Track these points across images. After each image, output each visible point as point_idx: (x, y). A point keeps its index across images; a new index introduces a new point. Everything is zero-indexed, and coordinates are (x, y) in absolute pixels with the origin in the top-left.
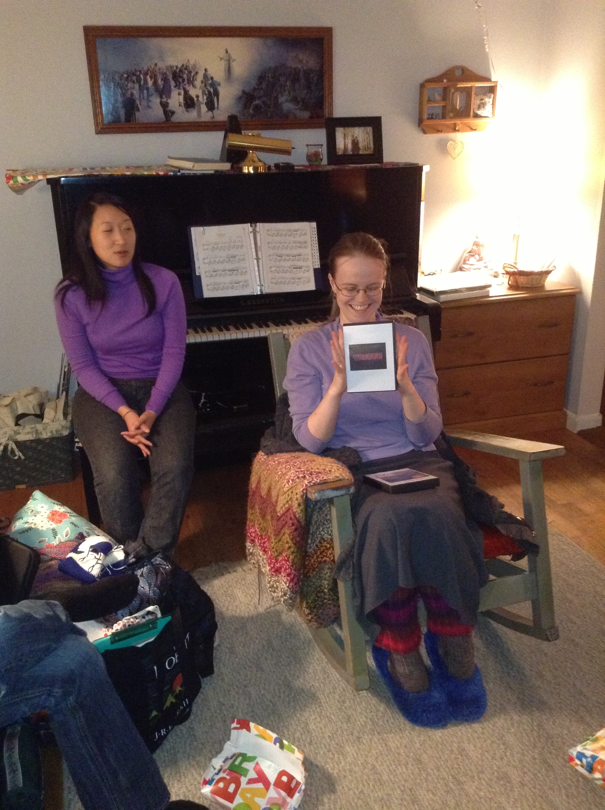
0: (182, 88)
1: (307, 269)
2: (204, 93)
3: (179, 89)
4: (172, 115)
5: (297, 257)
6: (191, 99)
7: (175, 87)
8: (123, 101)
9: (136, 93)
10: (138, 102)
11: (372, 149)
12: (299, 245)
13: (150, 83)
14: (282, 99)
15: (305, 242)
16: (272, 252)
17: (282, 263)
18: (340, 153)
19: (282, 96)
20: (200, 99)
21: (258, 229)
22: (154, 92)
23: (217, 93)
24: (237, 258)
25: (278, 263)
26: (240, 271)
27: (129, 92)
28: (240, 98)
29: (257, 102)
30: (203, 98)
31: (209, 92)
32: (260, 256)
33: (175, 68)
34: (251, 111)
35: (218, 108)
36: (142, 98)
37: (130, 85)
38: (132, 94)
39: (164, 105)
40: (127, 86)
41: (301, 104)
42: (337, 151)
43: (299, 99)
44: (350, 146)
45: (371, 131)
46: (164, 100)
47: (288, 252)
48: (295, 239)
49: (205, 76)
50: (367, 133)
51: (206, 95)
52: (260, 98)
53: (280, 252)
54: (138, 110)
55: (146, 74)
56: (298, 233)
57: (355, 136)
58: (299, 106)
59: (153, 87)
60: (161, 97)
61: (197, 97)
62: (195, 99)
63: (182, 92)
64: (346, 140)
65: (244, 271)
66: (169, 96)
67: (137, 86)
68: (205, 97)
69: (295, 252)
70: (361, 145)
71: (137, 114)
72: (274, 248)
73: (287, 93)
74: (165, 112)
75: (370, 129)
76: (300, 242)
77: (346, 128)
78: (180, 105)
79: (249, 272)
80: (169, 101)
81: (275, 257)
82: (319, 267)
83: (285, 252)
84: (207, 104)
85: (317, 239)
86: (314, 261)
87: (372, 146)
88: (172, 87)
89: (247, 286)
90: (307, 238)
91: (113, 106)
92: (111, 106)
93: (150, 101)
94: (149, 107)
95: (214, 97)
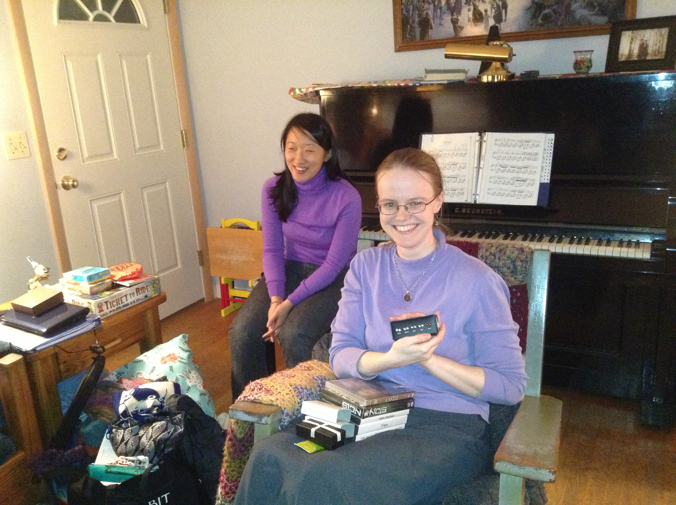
0: (471, 4)
1: (531, 182)
2: (492, 7)
3: (469, 5)
4: (461, 30)
5: (523, 170)
6: (481, 14)
7: (466, 4)
8: (419, 21)
9: (430, 13)
10: (432, 21)
11: (663, 54)
12: (528, 156)
13: (443, 2)
14: (574, 6)
15: (536, 154)
16: (495, 162)
17: (506, 175)
18: (623, 59)
19: (575, 2)
20: (489, 13)
21: (485, 139)
22: (446, 11)
23: (505, 6)
24: (458, 166)
25: (500, 174)
26: (458, 179)
27: (425, 13)
28: (529, 8)
29: (547, 11)
30: (491, 12)
31: (498, 5)
32: (481, 166)
34: (540, 21)
35: (505, 20)
36: (435, 17)
37: (426, 6)
38: (427, 14)
39: (455, 22)
40: (423, 7)
41: (597, 9)
42: (620, 56)
43: (596, 4)
44: (636, 51)
45: (667, 33)
46: (455, 17)
47: (515, 163)
48: (525, 150)
50: (661, 35)
51: (494, 8)
52: (549, 7)
53: (505, 162)
54: (432, 28)
56: (529, 144)
57: (645, 39)
58: (595, 11)
59: (446, 6)
60: (452, 15)
61: (486, 11)
62: (484, 13)
63: (472, 8)
64: (633, 46)
65: (463, 179)
66: (459, 13)
67: (432, 6)
68: (493, 11)
69: (521, 164)
70: (650, 50)
71: (430, 31)
72: (498, 159)
74: (455, 28)
75: (665, 31)
76: (530, 154)
77: (634, 31)
78: (469, 21)
79: (467, 180)
80: (459, 18)
81: (498, 168)
82: (549, 182)
83: (511, 163)
84: (495, 18)
85: (552, 152)
86: (543, 174)
87: (664, 49)
88: (463, 5)
89: (462, 194)
90: (540, 151)
91: (411, 26)
92: (409, 26)
93: (442, 19)
94: (441, 24)
95: (503, 10)
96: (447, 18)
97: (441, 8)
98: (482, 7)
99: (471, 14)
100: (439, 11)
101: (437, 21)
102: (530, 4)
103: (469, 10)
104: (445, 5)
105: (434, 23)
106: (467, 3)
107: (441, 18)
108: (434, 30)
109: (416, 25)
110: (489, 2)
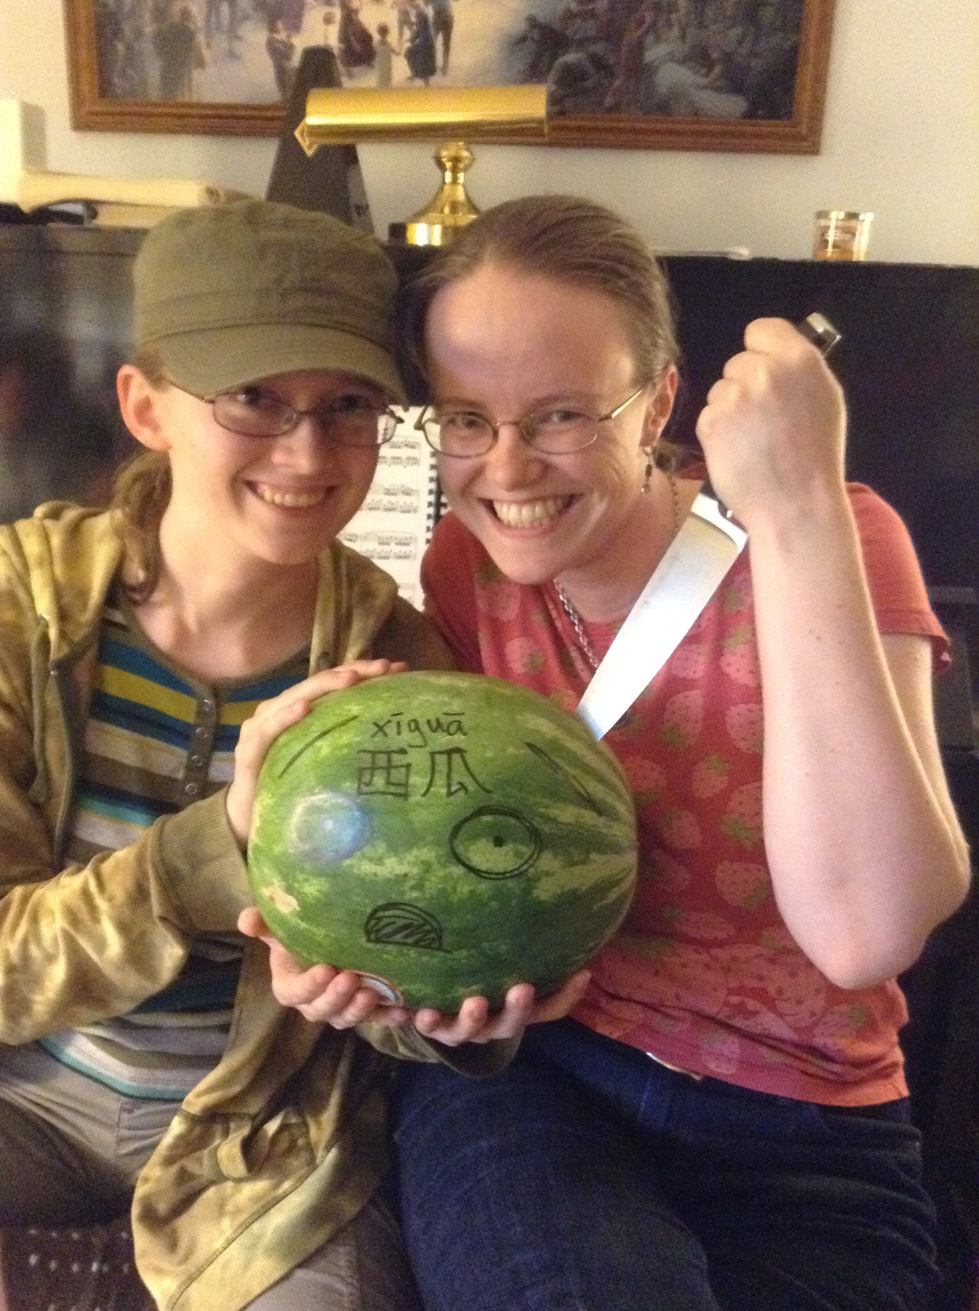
2: (404, 21)
3: (328, 3)
6: (365, 38)
8: (158, 34)
9: (197, 11)
10: (201, 39)
14: (654, 53)
19: (658, 40)
20: (393, 38)
22: (252, 12)
23: (445, 23)
27: (177, 8)
29: (571, 57)
31: (422, 19)
35: (445, 69)
36: (213, 28)
38: (186, 14)
39: (280, 54)
41: (717, 69)
43: (715, 55)
46: (282, 36)
51: (410, 25)
54: (201, 64)
58: (712, 76)
60: (273, 29)
61: (384, 31)
62: (376, 37)
63: (338, 13)
66: (296, 25)
68: (407, 34)
71: (197, 75)
73: (676, 31)
74: (282, 75)
80: (296, 41)
84: (411, 55)
91: (129, 48)
93: (238, 38)
94: (232, 55)
95: (437, 34)
96: (257, 37)
98: (370, 17)
102: (519, 26)
103: (329, 20)
108: (211, 70)
109: (147, 47)
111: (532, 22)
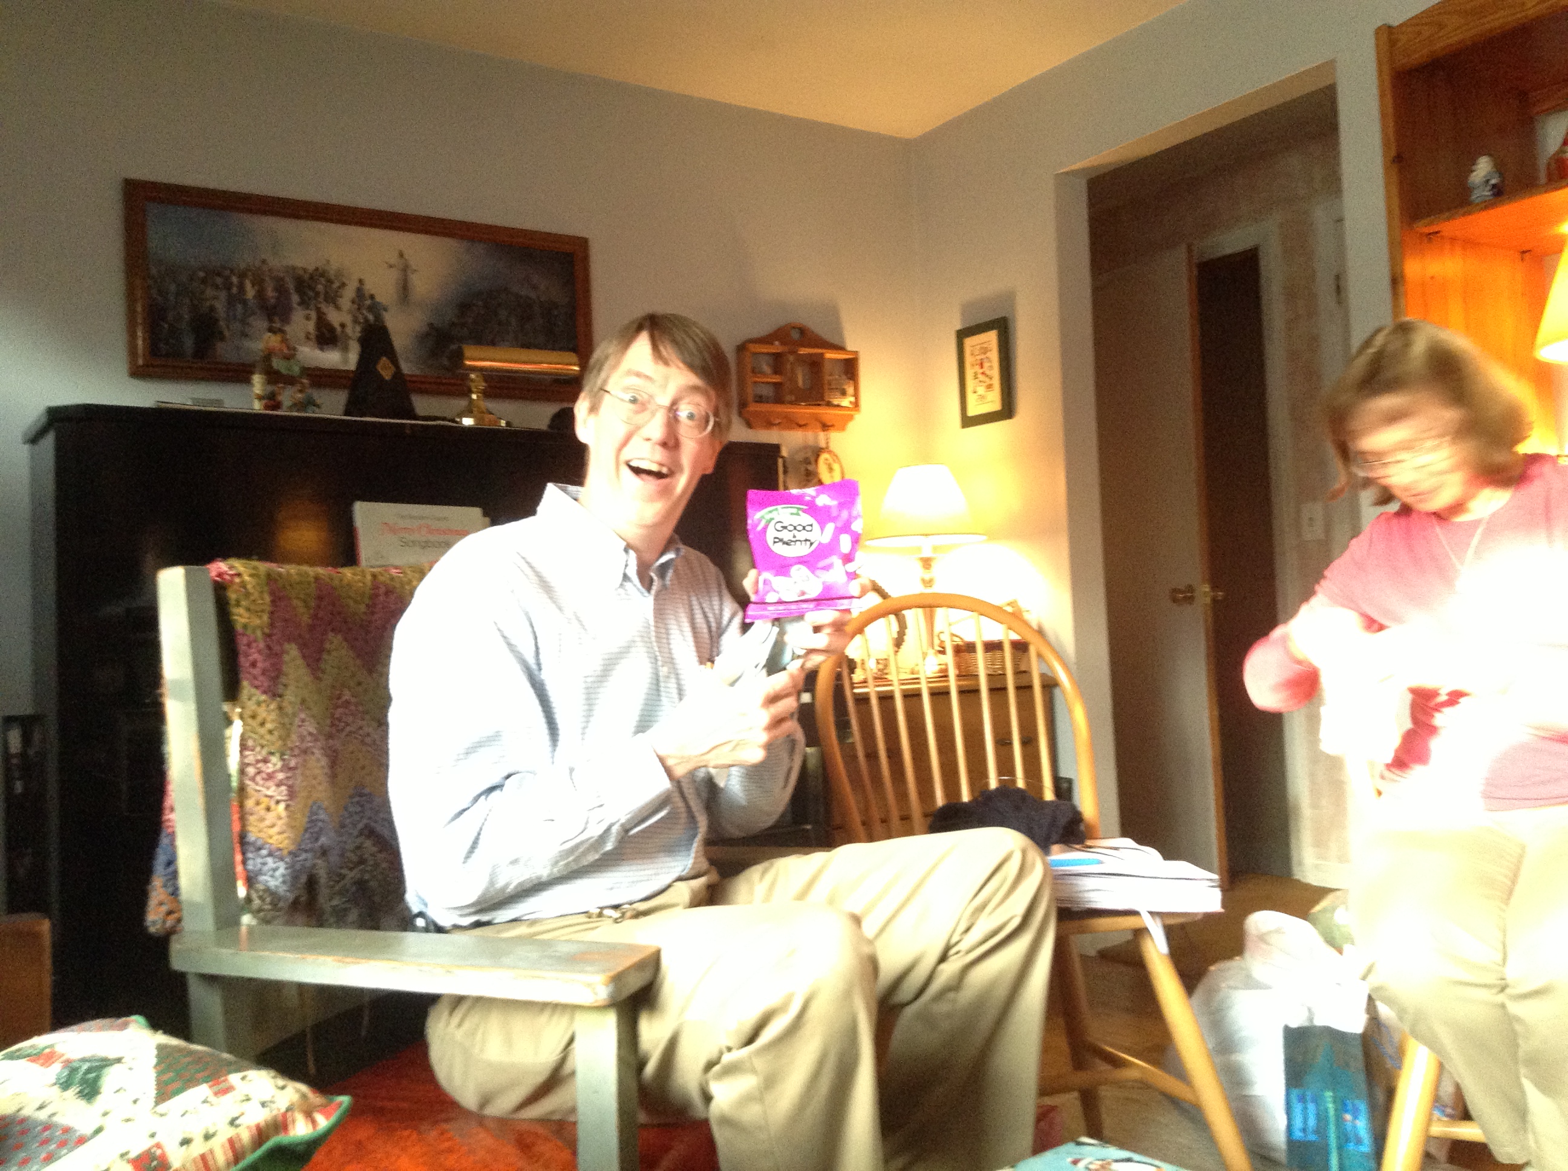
0: (313, 307)
2: (355, 321)
3: (308, 309)
6: (332, 329)
7: (299, 304)
8: (193, 320)
9: (220, 306)
10: (222, 323)
13: (250, 292)
20: (349, 330)
22: (256, 310)
27: (206, 305)
29: (456, 347)
30: (354, 328)
31: (366, 320)
33: (301, 272)
34: (445, 361)
36: (231, 317)
37: (210, 292)
38: (212, 309)
40: (203, 292)
49: (360, 291)
51: (360, 323)
52: (459, 340)
54: (222, 338)
55: (242, 276)
59: (256, 301)
60: (271, 320)
61: (343, 326)
62: (339, 329)
63: (313, 315)
66: (286, 319)
67: (223, 295)
68: (358, 329)
71: (219, 344)
78: (307, 339)
88: (295, 306)
91: (171, 327)
92: (166, 326)
93: (248, 324)
94: (244, 334)
96: (259, 323)
97: (244, 302)
98: (335, 317)
99: (311, 326)
100: (239, 308)
101: (236, 326)
102: (425, 329)
103: (308, 318)
104: (255, 297)
105: (228, 327)
106: (303, 303)
107: (244, 322)
108: (230, 343)
109: (184, 326)
110: (350, 312)
111: (431, 325)
